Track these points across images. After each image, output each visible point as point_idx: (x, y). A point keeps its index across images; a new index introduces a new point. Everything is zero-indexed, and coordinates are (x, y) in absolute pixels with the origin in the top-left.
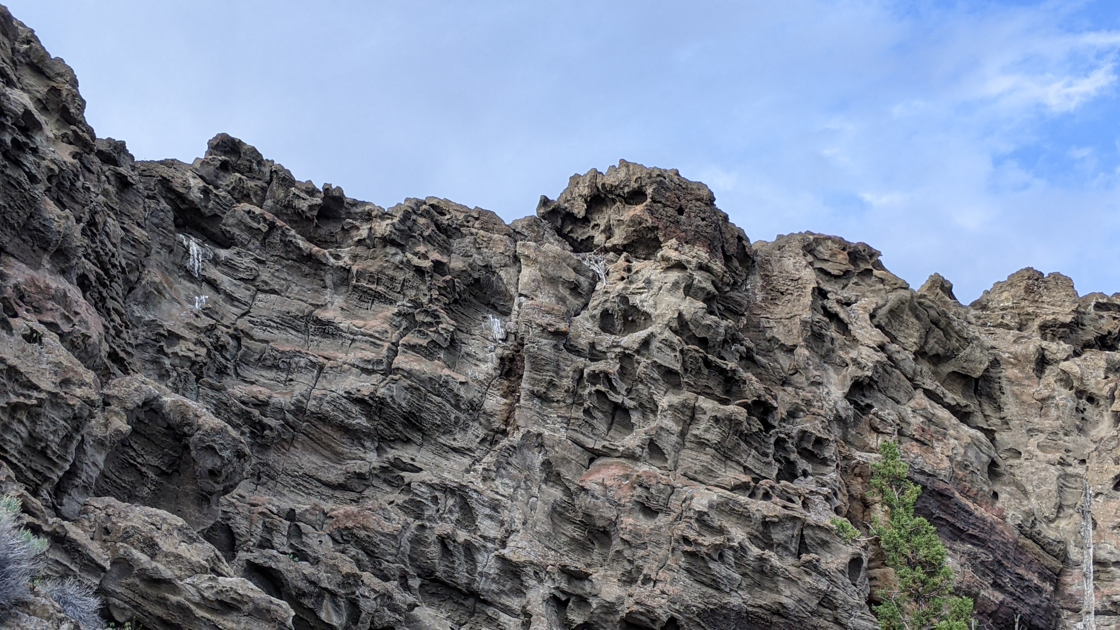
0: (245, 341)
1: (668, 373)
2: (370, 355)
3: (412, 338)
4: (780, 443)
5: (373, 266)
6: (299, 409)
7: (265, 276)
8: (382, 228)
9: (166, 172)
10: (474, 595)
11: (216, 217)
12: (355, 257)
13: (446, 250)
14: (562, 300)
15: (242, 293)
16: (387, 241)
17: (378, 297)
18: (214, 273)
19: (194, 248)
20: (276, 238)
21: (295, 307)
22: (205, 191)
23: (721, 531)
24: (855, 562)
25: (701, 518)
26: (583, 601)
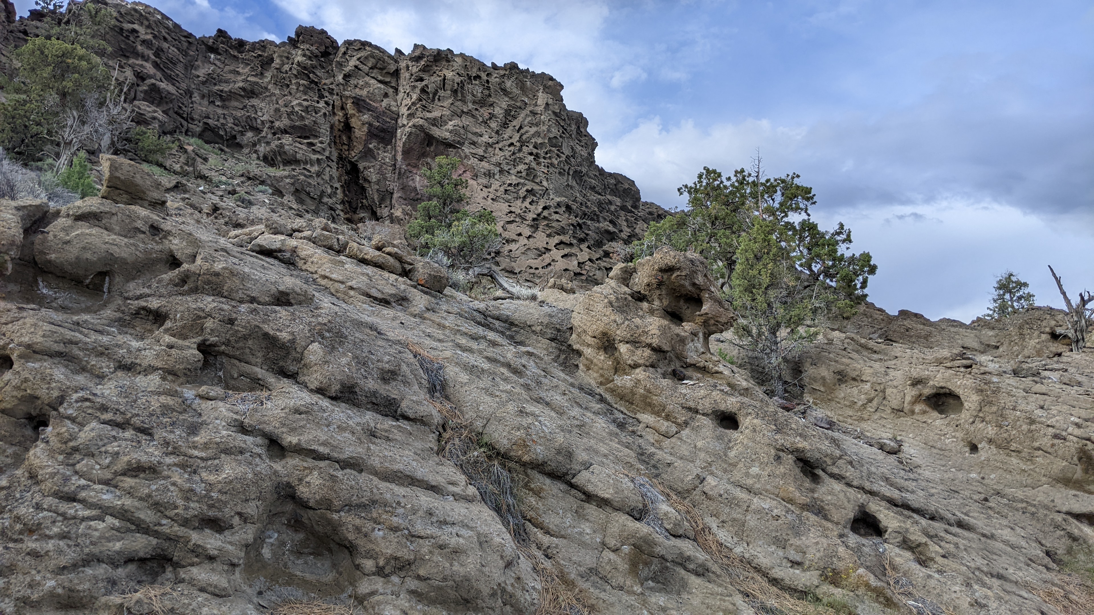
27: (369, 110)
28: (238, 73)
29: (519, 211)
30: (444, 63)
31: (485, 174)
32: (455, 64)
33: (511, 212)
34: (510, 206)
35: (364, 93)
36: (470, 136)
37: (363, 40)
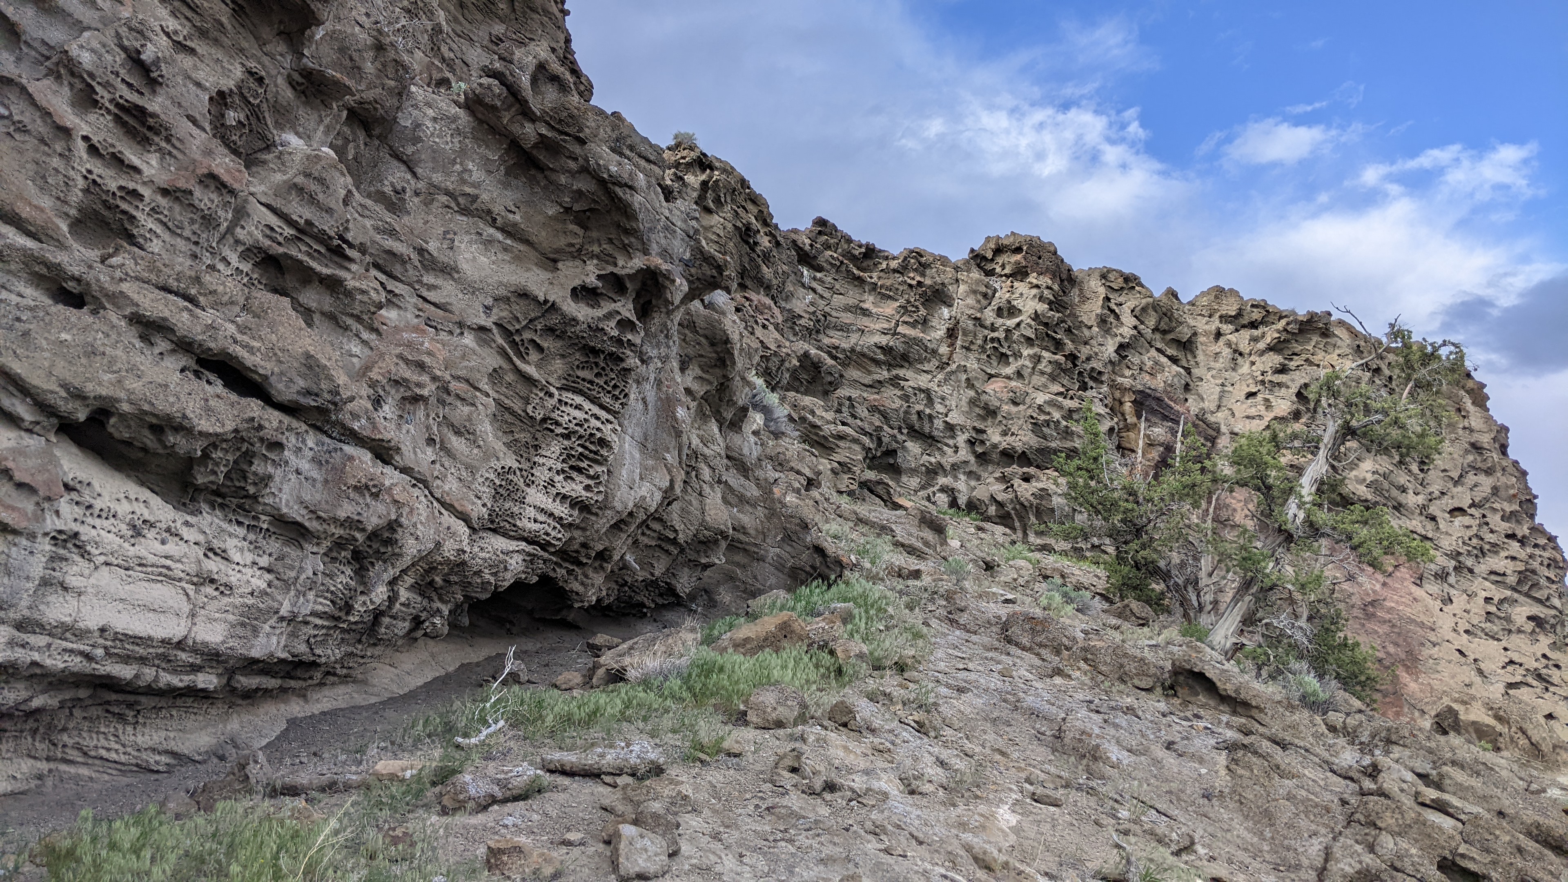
0: (828, 318)
1: (1028, 339)
2: (886, 326)
3: (906, 318)
4: (1080, 373)
5: (888, 283)
6: (853, 350)
7: (837, 286)
8: (894, 264)
9: (794, 236)
10: (932, 438)
11: (815, 257)
12: (879, 278)
13: (923, 275)
14: (979, 302)
15: (827, 294)
16: (895, 271)
17: (890, 297)
18: (814, 284)
19: (805, 272)
20: (843, 268)
21: (851, 302)
22: (811, 245)
23: (1049, 414)
24: (1112, 430)
25: (1040, 407)
26: (982, 442)
27: (1165, 418)
28: (865, 313)
29: (1536, 665)
30: (1315, 338)
31: (1436, 576)
32: (1339, 343)
33: (1511, 662)
34: (1506, 649)
35: (1158, 383)
36: (1395, 493)
37: (1127, 271)
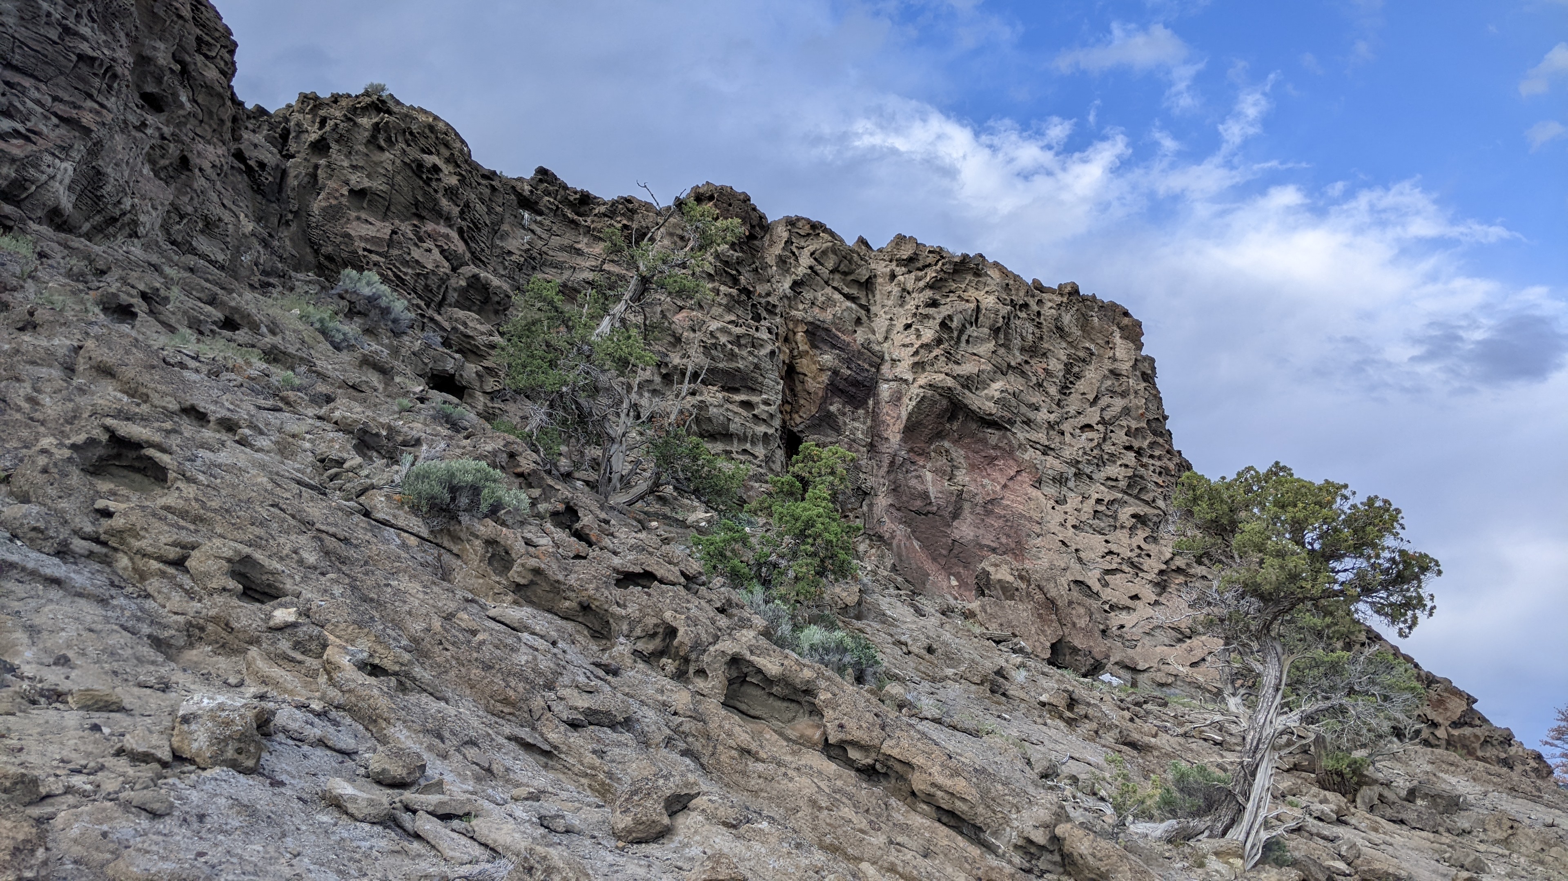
1: (709, 275)
2: (594, 264)
3: (612, 257)
4: (753, 305)
5: (599, 226)
6: (565, 285)
7: (555, 229)
8: (603, 209)
9: (515, 183)
11: (537, 203)
12: (593, 222)
13: (631, 219)
15: (545, 236)
16: (605, 215)
17: (600, 239)
18: (534, 227)
19: (526, 216)
20: (559, 212)
21: (566, 242)
22: (531, 192)
23: (718, 338)
24: (773, 353)
27: (834, 346)
28: (579, 252)
29: (1129, 554)
30: (969, 277)
31: (1054, 479)
32: (989, 281)
33: (1111, 553)
34: (1107, 542)
35: (827, 316)
36: (1024, 409)
37: (814, 219)
